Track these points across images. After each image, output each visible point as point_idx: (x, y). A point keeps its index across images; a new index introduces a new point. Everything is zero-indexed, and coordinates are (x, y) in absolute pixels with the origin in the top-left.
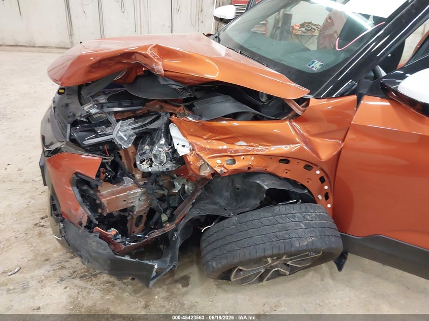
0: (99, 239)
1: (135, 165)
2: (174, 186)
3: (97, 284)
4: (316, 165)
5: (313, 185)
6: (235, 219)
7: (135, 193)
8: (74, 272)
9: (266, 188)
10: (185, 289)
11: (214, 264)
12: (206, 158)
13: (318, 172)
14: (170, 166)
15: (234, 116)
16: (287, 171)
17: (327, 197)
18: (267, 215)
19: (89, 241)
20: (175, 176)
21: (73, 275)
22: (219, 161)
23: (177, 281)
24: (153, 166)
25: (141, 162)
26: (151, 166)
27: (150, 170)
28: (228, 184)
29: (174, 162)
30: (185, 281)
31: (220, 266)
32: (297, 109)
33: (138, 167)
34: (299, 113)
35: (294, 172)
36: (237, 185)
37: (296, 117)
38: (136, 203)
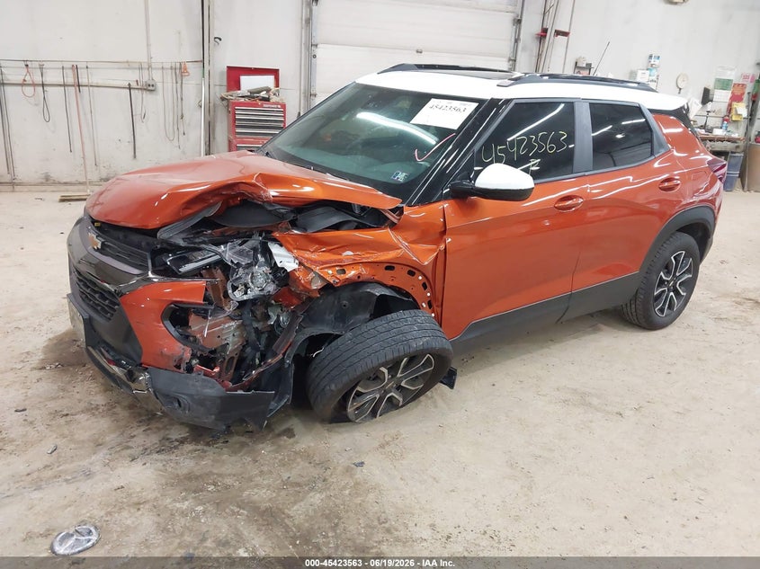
0: (204, 377)
1: (226, 295)
2: (268, 317)
3: (182, 454)
4: (419, 271)
5: (416, 292)
6: (349, 335)
7: (229, 327)
8: (146, 449)
9: (378, 294)
10: (291, 440)
11: (333, 387)
12: (317, 269)
13: (420, 278)
14: (271, 288)
15: (336, 227)
16: (393, 278)
17: (430, 305)
18: (381, 323)
19: (191, 383)
20: (273, 302)
21: (146, 451)
22: (330, 272)
23: (279, 435)
24: (249, 292)
25: (235, 288)
26: (246, 293)
27: (245, 298)
28: (334, 302)
29: (277, 282)
30: (290, 433)
31: (340, 386)
32: (393, 217)
33: (231, 296)
34: (396, 221)
35: (400, 279)
36: (345, 302)
37: (393, 226)
38: (230, 339)
